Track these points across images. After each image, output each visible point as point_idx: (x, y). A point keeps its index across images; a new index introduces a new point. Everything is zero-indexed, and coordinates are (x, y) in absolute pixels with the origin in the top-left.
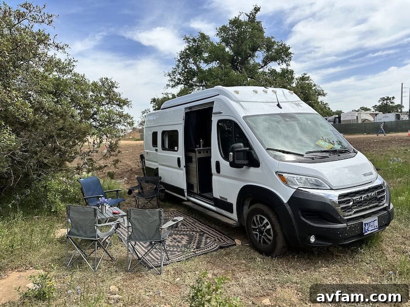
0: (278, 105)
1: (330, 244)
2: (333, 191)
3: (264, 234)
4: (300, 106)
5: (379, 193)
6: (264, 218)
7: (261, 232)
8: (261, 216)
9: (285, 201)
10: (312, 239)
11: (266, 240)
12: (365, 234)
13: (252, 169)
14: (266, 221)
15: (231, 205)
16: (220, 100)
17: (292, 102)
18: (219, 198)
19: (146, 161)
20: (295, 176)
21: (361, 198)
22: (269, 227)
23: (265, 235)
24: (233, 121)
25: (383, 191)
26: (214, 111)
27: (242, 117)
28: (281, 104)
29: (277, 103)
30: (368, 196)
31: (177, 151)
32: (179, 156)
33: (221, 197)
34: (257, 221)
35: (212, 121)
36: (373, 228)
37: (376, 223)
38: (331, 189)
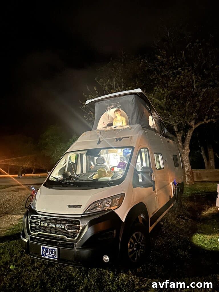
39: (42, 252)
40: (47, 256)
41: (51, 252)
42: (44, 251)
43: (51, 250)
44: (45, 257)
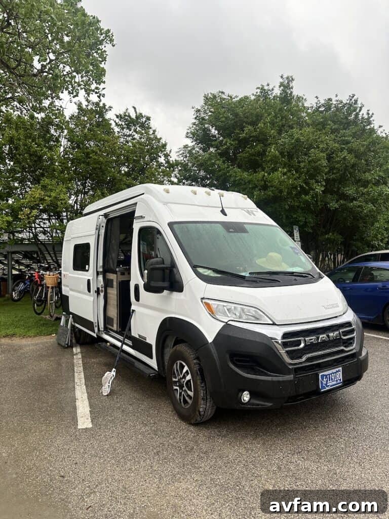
0: (223, 212)
1: (271, 404)
2: (276, 326)
3: (184, 389)
4: (254, 215)
5: (346, 333)
6: (184, 364)
7: (181, 387)
8: (181, 362)
9: (210, 340)
10: (246, 397)
11: (187, 398)
12: (322, 390)
13: (176, 295)
14: (186, 369)
15: (150, 346)
16: (144, 201)
17: (242, 209)
18: (138, 337)
19: (63, 287)
20: (225, 304)
21: (318, 338)
22: (189, 377)
23: (185, 391)
24: (157, 229)
25: (352, 331)
26: (136, 215)
27: (167, 222)
28: (226, 210)
29: (221, 209)
30: (328, 336)
31: (87, 271)
32: (89, 278)
33: (139, 336)
34: (177, 370)
35: (133, 229)
36: (335, 383)
37: (340, 376)
38: (274, 324)
39: (322, 383)
40: (329, 386)
41: (333, 378)
42: (324, 380)
43: (334, 373)
44: (327, 388)
